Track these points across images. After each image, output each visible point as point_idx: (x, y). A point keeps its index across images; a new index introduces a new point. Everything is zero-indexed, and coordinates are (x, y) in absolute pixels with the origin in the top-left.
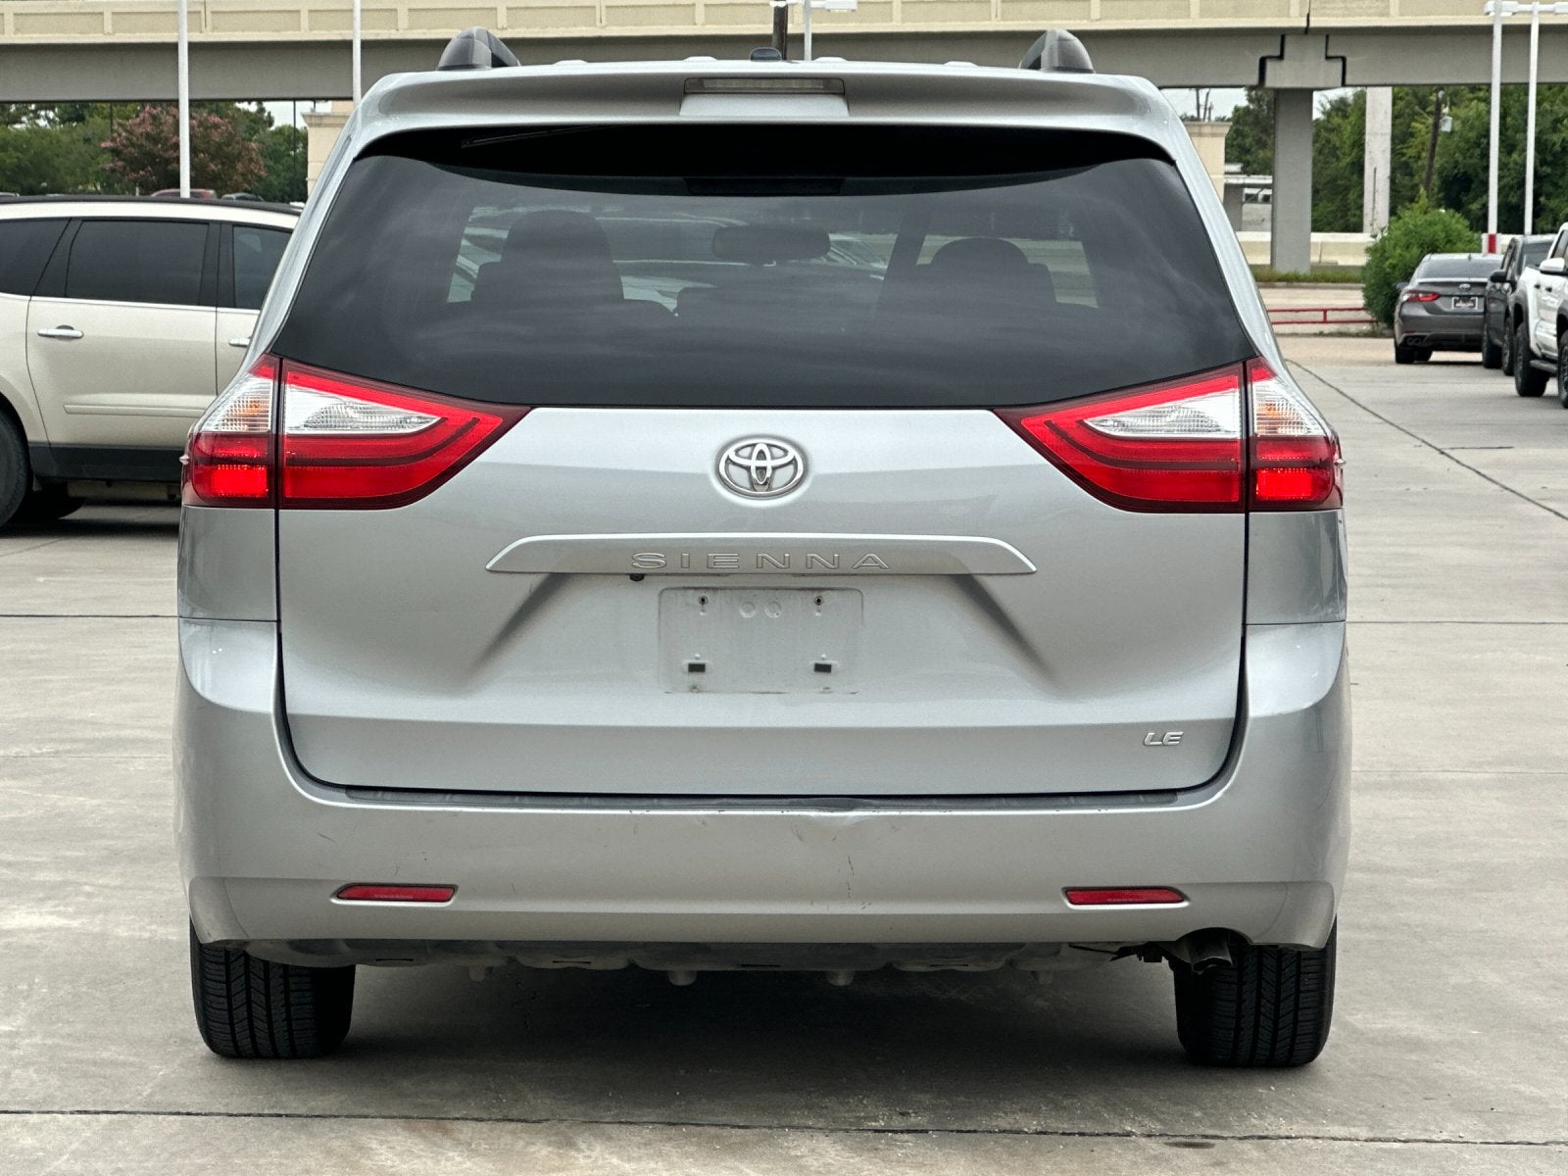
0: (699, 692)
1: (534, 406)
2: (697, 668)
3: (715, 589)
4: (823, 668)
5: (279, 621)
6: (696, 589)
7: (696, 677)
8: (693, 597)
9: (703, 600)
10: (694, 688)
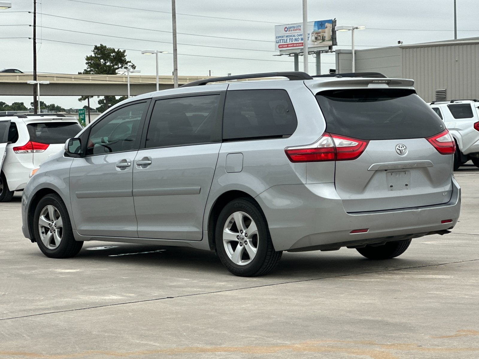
0: (392, 190)
1: (370, 140)
2: (391, 186)
3: (393, 172)
4: (406, 185)
5: (335, 183)
6: (390, 172)
7: (392, 188)
8: (390, 173)
9: (391, 174)
10: (391, 190)
